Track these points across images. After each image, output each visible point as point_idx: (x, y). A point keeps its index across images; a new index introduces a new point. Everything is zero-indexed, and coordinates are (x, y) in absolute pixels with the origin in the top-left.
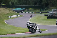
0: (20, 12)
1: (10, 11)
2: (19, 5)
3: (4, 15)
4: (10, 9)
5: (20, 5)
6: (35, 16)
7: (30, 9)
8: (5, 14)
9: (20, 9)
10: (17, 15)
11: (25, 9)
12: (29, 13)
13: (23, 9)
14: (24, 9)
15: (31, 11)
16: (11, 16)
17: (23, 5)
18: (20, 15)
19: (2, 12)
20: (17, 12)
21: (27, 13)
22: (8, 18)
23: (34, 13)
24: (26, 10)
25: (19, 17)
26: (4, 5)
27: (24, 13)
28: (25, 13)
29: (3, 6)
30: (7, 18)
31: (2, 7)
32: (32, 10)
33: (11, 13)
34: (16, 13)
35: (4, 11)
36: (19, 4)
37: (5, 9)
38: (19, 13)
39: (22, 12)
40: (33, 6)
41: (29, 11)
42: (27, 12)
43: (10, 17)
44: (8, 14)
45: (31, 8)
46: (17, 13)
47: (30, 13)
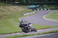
0: (35, 9)
1: (25, 9)
2: (33, 2)
3: (19, 12)
4: (24, 6)
5: (34, 2)
6: (50, 12)
7: (45, 6)
9: (34, 6)
10: (32, 13)
11: (40, 6)
12: (44, 10)
13: (38, 6)
14: (39, 6)
15: (45, 7)
16: (26, 14)
17: (37, 2)
18: (35, 13)
19: (16, 10)
20: (31, 10)
21: (42, 9)
22: (23, 16)
23: (49, 9)
24: (41, 7)
25: (34, 14)
27: (38, 10)
28: (40, 10)
30: (21, 16)
31: (16, 5)
32: (47, 7)
33: (25, 11)
34: (30, 11)
35: (18, 9)
37: (19, 7)
38: (34, 10)
39: (37, 9)
40: (48, 2)
41: (43, 7)
43: (24, 14)
44: (22, 11)
45: (45, 5)
46: (32, 10)
47: (45, 10)
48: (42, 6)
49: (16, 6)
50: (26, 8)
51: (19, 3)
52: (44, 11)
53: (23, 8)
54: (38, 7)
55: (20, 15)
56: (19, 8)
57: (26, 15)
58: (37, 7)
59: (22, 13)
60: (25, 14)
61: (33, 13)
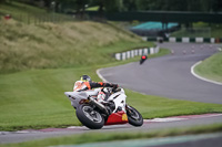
0: (158, 38)
1: (121, 35)
2: (154, 9)
3: (98, 47)
4: (120, 25)
5: (160, 9)
7: (197, 25)
8: (100, 44)
9: (158, 25)
10: (146, 50)
11: (179, 27)
12: (192, 40)
13: (170, 25)
14: (176, 24)
16: (124, 54)
17: (169, 9)
18: (160, 50)
19: (88, 37)
20: (145, 39)
21: (186, 40)
22: (111, 61)
23: (213, 40)
24: (183, 29)
25: (154, 56)
26: (95, 9)
27: (173, 39)
28: (179, 40)
29: (93, 16)
30: (106, 60)
31: (88, 17)
32: (207, 31)
33: (122, 41)
34: (142, 42)
35: (96, 34)
36: (153, 4)
37: (99, 25)
38: (155, 40)
39: (167, 35)
40: (211, 12)
41: (193, 31)
42: (186, 36)
43: (118, 56)
44: (111, 44)
45: (200, 23)
46: (149, 40)
47: (199, 43)
48: (187, 26)
49: (88, 23)
50: (124, 32)
51: (100, 10)
52: (193, 46)
53: (115, 32)
54: (172, 30)
55: (101, 58)
56: (100, 29)
57: (124, 57)
58: (168, 31)
59: (110, 50)
60: (121, 53)
61: (152, 50)
